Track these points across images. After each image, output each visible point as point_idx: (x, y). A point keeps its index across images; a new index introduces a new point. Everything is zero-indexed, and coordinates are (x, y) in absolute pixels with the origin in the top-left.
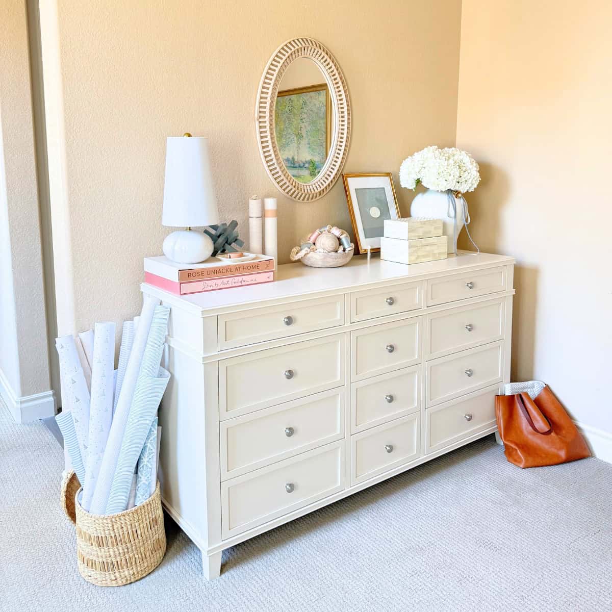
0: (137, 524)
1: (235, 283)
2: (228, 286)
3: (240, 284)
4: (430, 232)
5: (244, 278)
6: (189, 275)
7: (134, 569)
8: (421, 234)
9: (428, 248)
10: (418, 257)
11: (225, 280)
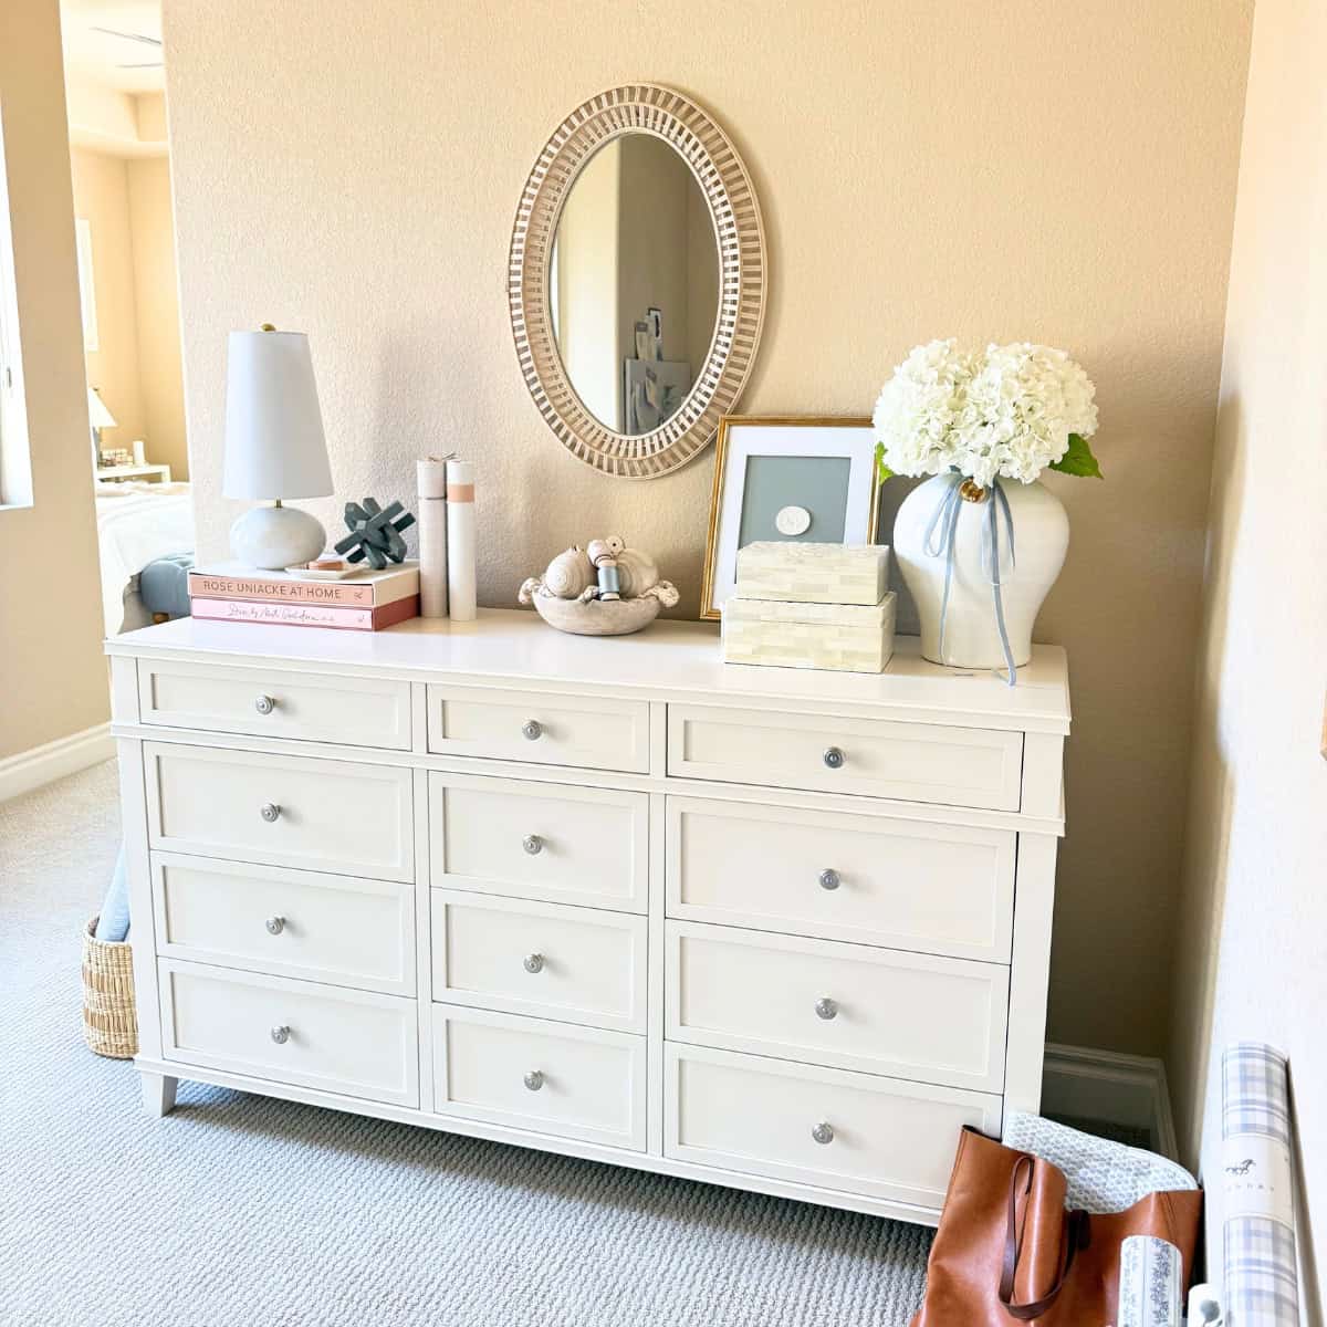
0: (116, 969)
1: (290, 616)
2: (276, 619)
3: (299, 621)
4: (823, 589)
5: (310, 611)
6: (207, 584)
7: (106, 1036)
8: (787, 588)
9: (802, 631)
10: (760, 650)
11: (272, 608)
